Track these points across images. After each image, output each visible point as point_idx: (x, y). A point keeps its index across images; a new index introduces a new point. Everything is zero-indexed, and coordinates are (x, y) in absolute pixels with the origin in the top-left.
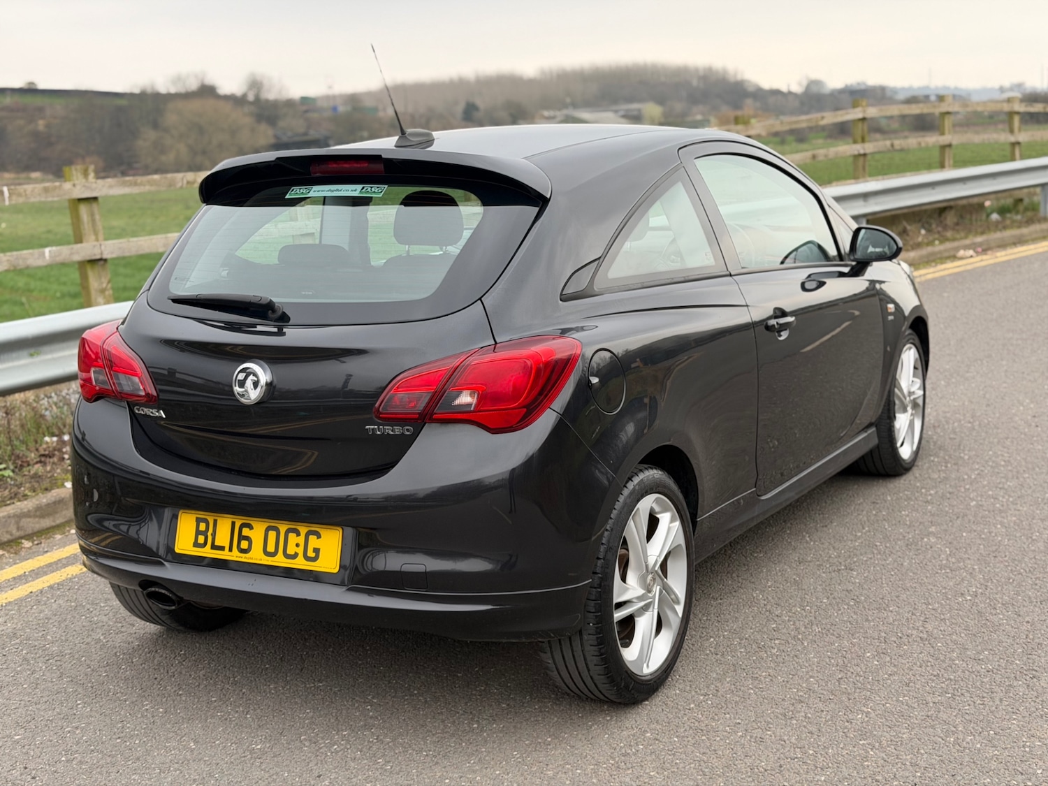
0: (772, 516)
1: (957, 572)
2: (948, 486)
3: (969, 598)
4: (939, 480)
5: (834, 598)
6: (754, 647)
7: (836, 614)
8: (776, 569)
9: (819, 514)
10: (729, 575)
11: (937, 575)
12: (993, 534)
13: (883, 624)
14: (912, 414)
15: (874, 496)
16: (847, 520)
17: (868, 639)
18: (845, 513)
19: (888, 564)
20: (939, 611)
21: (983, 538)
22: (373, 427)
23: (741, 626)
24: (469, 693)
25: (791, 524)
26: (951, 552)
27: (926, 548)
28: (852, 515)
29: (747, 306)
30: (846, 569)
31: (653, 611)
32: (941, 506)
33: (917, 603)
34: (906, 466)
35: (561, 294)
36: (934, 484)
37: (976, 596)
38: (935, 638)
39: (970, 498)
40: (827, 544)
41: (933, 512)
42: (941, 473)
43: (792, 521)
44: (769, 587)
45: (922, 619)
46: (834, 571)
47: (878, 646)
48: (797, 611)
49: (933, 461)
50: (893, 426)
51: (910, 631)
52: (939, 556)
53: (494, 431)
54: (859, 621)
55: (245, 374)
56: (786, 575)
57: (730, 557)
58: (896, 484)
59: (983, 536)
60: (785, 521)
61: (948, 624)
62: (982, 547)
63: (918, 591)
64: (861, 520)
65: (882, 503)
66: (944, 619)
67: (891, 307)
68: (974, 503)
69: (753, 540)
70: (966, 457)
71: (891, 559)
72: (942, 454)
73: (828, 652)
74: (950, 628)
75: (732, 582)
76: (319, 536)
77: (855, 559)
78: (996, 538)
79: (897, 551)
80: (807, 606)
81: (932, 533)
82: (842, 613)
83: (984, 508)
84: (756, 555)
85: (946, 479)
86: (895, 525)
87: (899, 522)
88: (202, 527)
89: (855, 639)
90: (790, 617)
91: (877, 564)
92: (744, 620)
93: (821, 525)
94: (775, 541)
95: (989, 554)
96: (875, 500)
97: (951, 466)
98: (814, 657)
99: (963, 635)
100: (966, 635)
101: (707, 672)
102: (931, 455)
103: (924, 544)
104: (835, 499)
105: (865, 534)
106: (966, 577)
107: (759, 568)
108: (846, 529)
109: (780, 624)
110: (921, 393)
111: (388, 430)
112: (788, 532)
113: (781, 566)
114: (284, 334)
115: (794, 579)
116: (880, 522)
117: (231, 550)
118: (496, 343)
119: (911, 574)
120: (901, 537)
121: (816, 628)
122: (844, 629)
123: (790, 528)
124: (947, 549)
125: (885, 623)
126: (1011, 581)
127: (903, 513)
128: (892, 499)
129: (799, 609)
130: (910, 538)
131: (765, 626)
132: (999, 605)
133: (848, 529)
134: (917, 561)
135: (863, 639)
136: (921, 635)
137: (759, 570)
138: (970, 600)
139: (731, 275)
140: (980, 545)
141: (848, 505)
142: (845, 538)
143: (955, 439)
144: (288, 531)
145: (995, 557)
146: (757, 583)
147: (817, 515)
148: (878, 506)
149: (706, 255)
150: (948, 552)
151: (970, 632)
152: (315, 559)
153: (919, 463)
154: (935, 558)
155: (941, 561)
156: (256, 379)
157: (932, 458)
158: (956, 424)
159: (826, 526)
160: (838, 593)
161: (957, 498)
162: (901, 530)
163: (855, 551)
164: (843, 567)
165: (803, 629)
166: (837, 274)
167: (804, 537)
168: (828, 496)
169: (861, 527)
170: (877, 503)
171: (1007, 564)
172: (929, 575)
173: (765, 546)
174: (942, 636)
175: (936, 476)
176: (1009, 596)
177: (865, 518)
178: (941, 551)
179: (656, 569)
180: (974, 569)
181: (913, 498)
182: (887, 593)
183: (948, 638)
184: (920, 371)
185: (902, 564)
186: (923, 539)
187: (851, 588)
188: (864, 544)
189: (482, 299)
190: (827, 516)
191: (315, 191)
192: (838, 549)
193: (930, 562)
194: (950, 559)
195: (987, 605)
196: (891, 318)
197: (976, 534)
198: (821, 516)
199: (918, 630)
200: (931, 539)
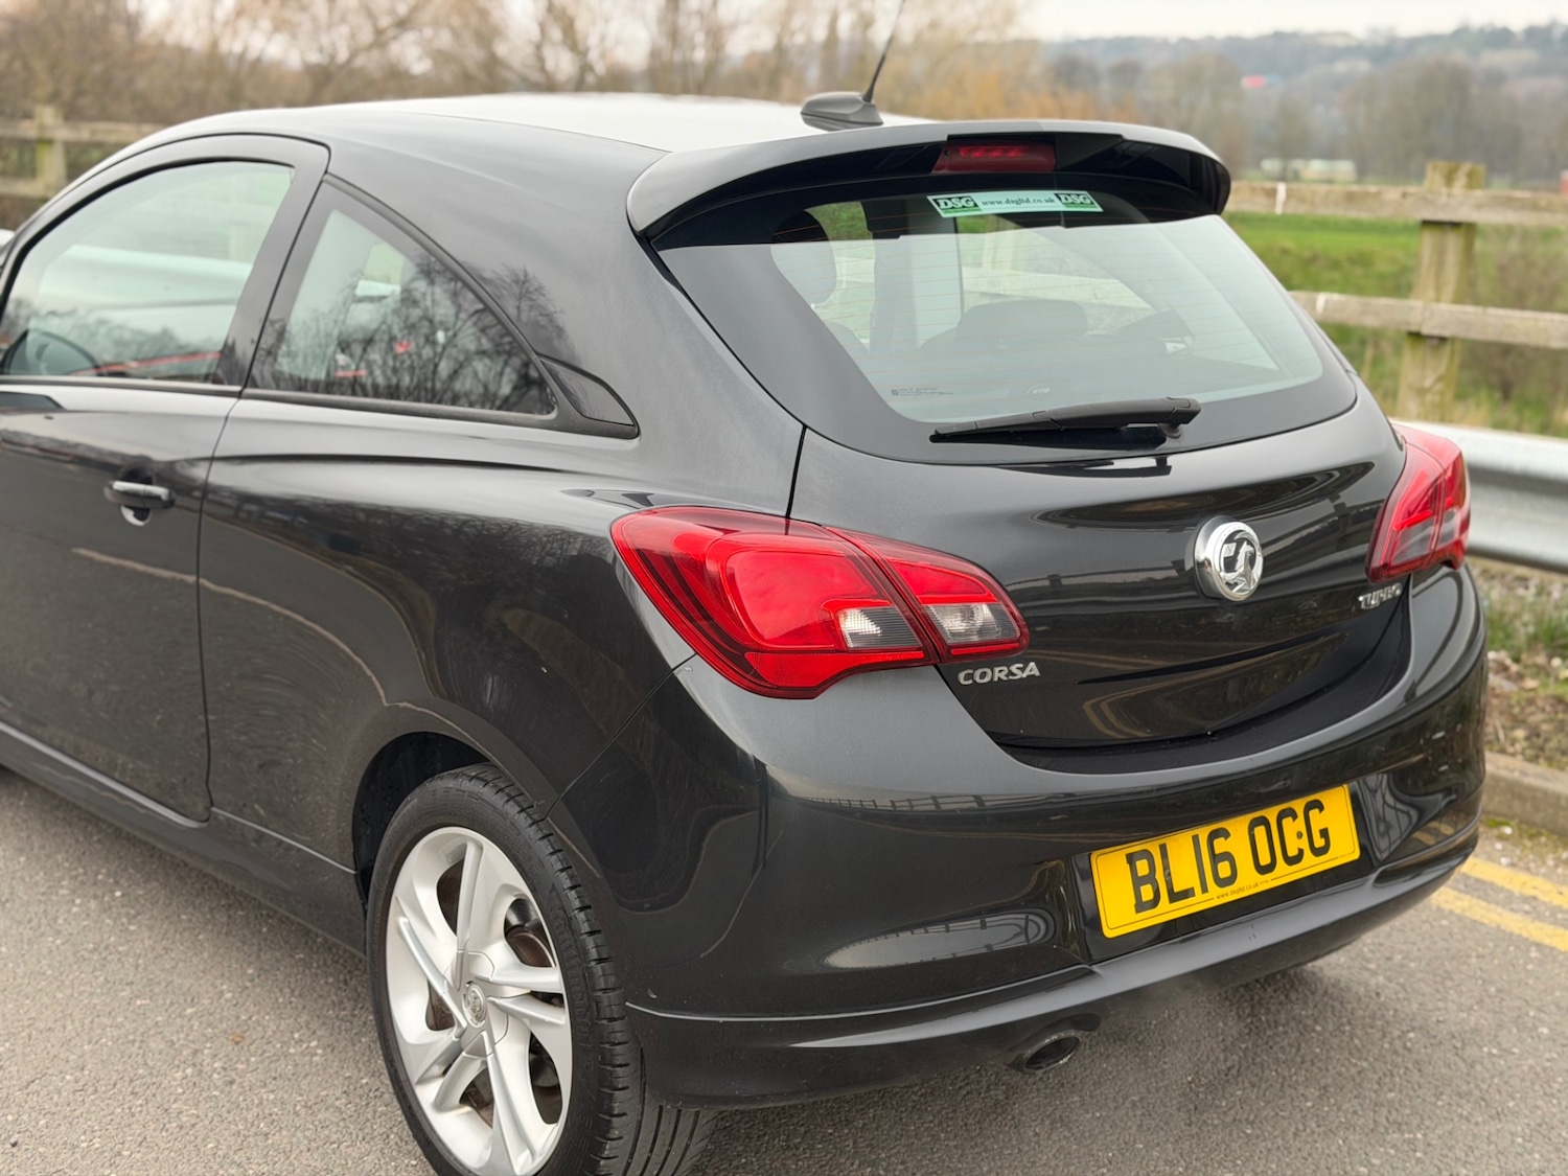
22: (1365, 596)
55: (1235, 544)
76: (1320, 807)
88: (1142, 867)
111: (1381, 594)
117: (1205, 889)
144: (1281, 816)
152: (1324, 850)
156: (1250, 548)
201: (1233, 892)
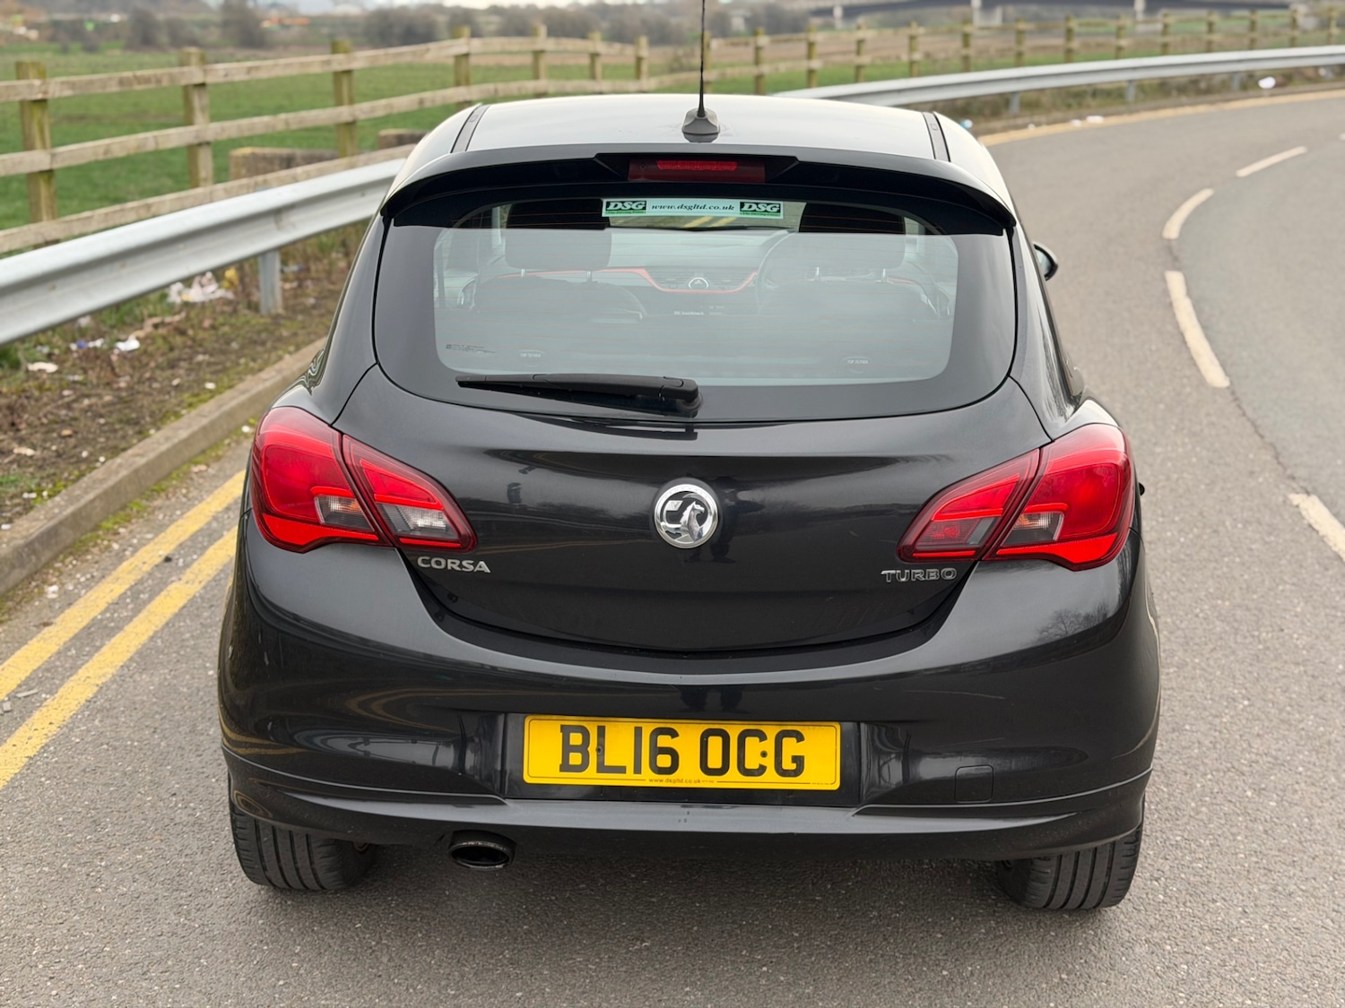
22: (893, 572)
55: (681, 502)
76: (800, 738)
88: (576, 739)
111: (918, 574)
114: (695, 437)
117: (638, 770)
118: (1052, 440)
152: (797, 772)
156: (703, 509)
189: (1011, 376)
191: (654, 208)
201: (668, 780)
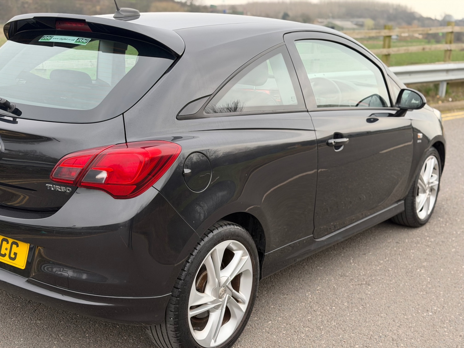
0: (338, 244)
1: (429, 295)
2: (443, 237)
3: (431, 314)
4: (439, 233)
5: (352, 303)
6: (292, 331)
7: (348, 314)
8: (326, 279)
9: (364, 246)
10: (298, 279)
11: (417, 295)
12: (458, 272)
13: (374, 325)
14: (429, 194)
15: (399, 238)
16: (378, 252)
17: (361, 334)
18: (379, 247)
19: (391, 284)
20: (410, 321)
21: (452, 274)
22: (50, 185)
23: (290, 315)
24: (116, 341)
25: (346, 250)
26: (430, 280)
27: (417, 276)
28: (382, 249)
29: (315, 130)
30: (366, 284)
31: (222, 310)
32: (434, 250)
33: (399, 313)
34: (422, 223)
35: (178, 115)
36: (435, 235)
37: (435, 313)
38: (401, 340)
39: (453, 247)
40: (362, 266)
41: (429, 253)
42: (442, 228)
43: (347, 249)
44: (317, 291)
45: (398, 325)
46: (358, 285)
47: (365, 341)
48: (327, 309)
49: (439, 220)
50: (415, 201)
51: (388, 333)
52: (423, 282)
53: (116, 197)
54: (360, 321)
56: (330, 284)
57: (304, 267)
58: (414, 232)
59: (452, 272)
60: (343, 248)
61: (412, 331)
62: (449, 279)
63: (402, 305)
64: (386, 253)
65: (402, 243)
66: (411, 327)
67: (420, 135)
68: (454, 250)
69: (321, 258)
70: (459, 220)
71: (394, 281)
72: (446, 216)
73: (334, 341)
74: (412, 334)
75: (298, 284)
76: (18, 246)
77: (373, 278)
78: (459, 274)
79: (400, 276)
80: (334, 306)
81: (424, 266)
82: (352, 315)
83: (459, 254)
84: (318, 268)
85: (443, 232)
86: (405, 258)
87: (407, 257)
89: (354, 333)
90: (321, 312)
91: (385, 283)
92: (294, 311)
93: (363, 253)
94: (333, 260)
95: (452, 285)
96: (398, 241)
97: (449, 225)
98: (324, 344)
99: (418, 340)
100: (420, 340)
101: (258, 345)
102: (439, 217)
103: (416, 273)
104: (376, 237)
105: (385, 262)
106: (433, 299)
107: (317, 277)
108: (376, 258)
109: (313, 317)
110: (437, 183)
111: (58, 188)
112: (343, 255)
113: (330, 277)
114: (16, 123)
115: (334, 287)
116: (396, 255)
118: (126, 142)
119: (402, 293)
120: (405, 267)
121: (333, 322)
122: (349, 325)
123: (345, 253)
124: (429, 279)
125: (375, 325)
126: (459, 305)
127: (412, 251)
128: (408, 242)
129: (328, 308)
130: (410, 268)
131: (305, 317)
132: (447, 321)
133: (377, 258)
134: (409, 284)
135: (358, 334)
136: (394, 337)
137: (317, 278)
138: (431, 315)
139: (308, 111)
140: (449, 278)
141: (382, 242)
142: (373, 263)
143: (456, 208)
144: (3, 240)
145: (455, 287)
146: (312, 287)
147: (363, 246)
148: (399, 245)
149: (292, 98)
150: (429, 281)
151: (423, 339)
152: (14, 259)
153: (431, 221)
154: (420, 284)
155: (422, 286)
157: (439, 219)
158: (460, 199)
159: (365, 254)
160: (355, 300)
161: (446, 245)
162: (407, 262)
163: (375, 272)
164: (364, 283)
165: (325, 322)
166: (388, 115)
167: (350, 259)
168: (373, 235)
169: (384, 257)
170: (399, 243)
171: (460, 293)
172: (412, 295)
173: (326, 262)
174: (405, 339)
175: (438, 230)
176: (454, 316)
177: (389, 252)
178: (425, 279)
179: (227, 284)
180: (440, 294)
181: (420, 242)
182: (384, 303)
183: (409, 341)
184: (438, 171)
185: (399, 285)
186: (417, 269)
187: (364, 297)
188: (382, 269)
189: (124, 114)
190: (368, 247)
191: (54, 39)
192: (366, 270)
193: (416, 285)
194: (428, 286)
195: (439, 321)
196: (419, 141)
197: (449, 270)
198: (365, 247)
199: (393, 332)
200: (422, 270)
